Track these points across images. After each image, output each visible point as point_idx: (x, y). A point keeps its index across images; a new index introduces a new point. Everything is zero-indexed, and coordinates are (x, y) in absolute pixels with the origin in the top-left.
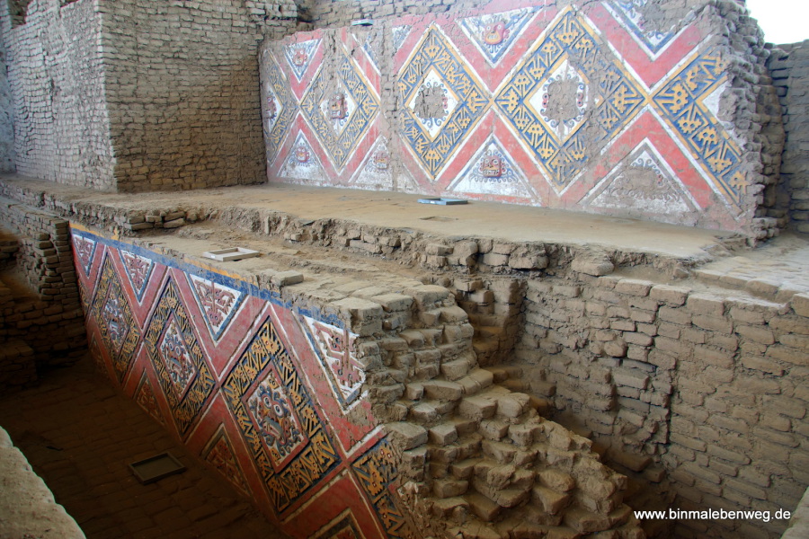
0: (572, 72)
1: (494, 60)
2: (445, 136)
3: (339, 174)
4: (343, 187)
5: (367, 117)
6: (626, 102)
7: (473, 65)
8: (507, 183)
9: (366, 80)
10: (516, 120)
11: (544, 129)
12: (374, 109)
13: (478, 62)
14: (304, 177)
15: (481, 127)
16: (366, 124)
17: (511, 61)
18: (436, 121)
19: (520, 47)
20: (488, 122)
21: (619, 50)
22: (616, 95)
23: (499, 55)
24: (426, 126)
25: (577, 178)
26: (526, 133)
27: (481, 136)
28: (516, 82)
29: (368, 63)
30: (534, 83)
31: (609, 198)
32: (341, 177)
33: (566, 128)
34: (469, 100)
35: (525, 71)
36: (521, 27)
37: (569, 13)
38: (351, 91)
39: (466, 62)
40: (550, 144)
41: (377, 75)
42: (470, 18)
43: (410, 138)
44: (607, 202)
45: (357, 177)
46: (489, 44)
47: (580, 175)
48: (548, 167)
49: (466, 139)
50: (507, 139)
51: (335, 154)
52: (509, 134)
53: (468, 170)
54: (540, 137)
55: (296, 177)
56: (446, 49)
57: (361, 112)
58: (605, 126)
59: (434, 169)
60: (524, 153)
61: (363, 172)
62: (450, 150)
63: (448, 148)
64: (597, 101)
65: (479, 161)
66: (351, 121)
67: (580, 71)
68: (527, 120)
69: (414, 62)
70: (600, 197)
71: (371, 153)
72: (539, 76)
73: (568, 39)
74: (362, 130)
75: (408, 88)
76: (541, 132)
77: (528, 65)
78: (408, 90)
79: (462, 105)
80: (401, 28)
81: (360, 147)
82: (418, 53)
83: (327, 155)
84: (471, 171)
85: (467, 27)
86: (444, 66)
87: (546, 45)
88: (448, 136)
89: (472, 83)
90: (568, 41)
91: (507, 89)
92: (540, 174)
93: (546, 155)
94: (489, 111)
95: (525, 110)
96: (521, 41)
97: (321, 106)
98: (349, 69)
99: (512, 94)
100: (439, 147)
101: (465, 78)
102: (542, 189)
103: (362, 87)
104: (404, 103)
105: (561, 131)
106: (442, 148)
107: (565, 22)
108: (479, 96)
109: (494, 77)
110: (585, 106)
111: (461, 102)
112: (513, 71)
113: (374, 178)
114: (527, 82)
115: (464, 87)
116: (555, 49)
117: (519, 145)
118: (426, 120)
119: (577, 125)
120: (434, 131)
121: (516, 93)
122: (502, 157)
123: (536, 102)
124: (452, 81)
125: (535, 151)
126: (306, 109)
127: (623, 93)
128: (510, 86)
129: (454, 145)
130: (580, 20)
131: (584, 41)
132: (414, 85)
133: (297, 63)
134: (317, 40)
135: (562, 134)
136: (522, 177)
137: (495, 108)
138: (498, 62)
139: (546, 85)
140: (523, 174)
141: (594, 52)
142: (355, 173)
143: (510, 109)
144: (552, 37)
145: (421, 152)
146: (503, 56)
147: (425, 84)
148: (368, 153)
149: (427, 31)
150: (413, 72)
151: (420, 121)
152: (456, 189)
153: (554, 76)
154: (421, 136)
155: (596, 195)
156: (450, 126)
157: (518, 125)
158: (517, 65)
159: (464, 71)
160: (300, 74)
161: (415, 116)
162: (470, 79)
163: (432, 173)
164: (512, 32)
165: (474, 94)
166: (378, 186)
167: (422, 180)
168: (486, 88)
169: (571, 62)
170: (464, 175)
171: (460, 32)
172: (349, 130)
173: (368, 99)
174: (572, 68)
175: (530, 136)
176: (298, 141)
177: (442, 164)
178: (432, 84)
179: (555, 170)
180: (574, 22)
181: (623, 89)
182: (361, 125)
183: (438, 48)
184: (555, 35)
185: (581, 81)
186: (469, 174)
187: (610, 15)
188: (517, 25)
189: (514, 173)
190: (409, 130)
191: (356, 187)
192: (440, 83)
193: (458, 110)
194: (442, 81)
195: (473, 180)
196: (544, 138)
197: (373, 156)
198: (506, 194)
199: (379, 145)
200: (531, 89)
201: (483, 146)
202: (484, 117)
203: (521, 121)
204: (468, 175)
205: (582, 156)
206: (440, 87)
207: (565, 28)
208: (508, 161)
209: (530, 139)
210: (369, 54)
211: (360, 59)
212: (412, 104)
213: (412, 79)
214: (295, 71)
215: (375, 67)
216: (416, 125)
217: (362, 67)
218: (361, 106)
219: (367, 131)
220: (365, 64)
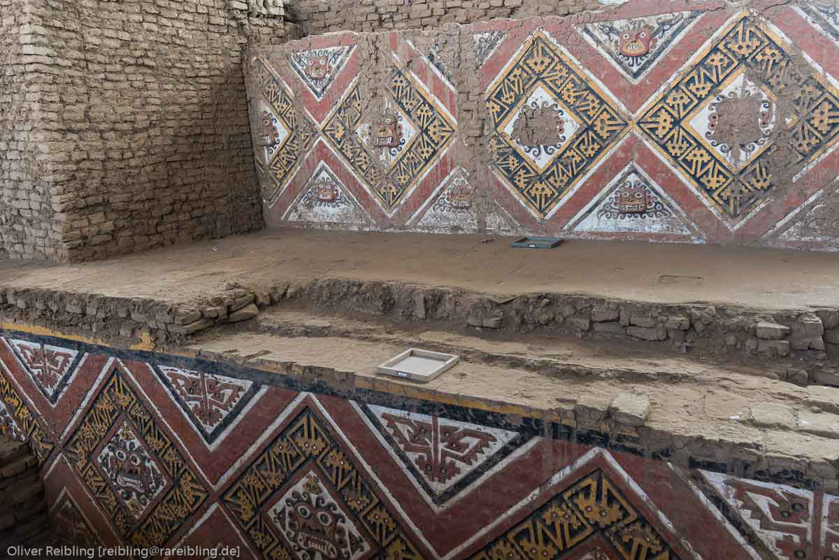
0: (752, 88)
1: (635, 75)
2: (560, 166)
3: (390, 216)
4: (398, 231)
5: (436, 144)
6: (831, 121)
7: (603, 81)
8: (654, 218)
9: (432, 98)
10: (669, 145)
11: (710, 154)
12: (447, 135)
13: (611, 79)
14: (328, 220)
15: (615, 154)
16: (435, 152)
17: (661, 75)
18: (546, 148)
19: (674, 59)
20: (627, 149)
21: (819, 61)
22: (816, 114)
23: (643, 68)
24: (531, 155)
25: (758, 209)
26: (685, 160)
27: (615, 165)
28: (669, 100)
29: (435, 78)
30: (696, 101)
31: (806, 230)
32: (393, 219)
33: (743, 153)
34: (598, 123)
35: (683, 87)
36: (674, 35)
37: (745, 19)
38: (408, 113)
39: (592, 76)
40: (719, 172)
41: (451, 93)
42: (596, 24)
43: (507, 170)
44: (803, 235)
45: (419, 218)
46: (628, 56)
47: (763, 205)
48: (717, 198)
49: (593, 169)
50: (654, 168)
51: (383, 190)
52: (658, 161)
53: (596, 205)
54: (704, 164)
55: (316, 220)
56: (561, 61)
57: (426, 138)
58: (801, 149)
59: (543, 206)
60: (680, 182)
61: (430, 211)
62: (569, 183)
63: (566, 180)
64: (788, 121)
65: (613, 195)
66: (409, 150)
67: (764, 87)
68: (685, 145)
69: (511, 77)
70: (792, 229)
71: (442, 189)
72: (704, 93)
73: (745, 48)
74: (427, 161)
75: (502, 109)
76: (706, 158)
77: (686, 80)
78: (502, 112)
79: (587, 130)
80: (487, 35)
81: (425, 181)
82: (517, 66)
83: (369, 192)
84: (601, 206)
85: (592, 36)
86: (559, 83)
87: (713, 57)
88: (566, 166)
89: (602, 102)
90: (745, 51)
91: (656, 109)
92: (702, 205)
93: (714, 185)
94: (628, 136)
95: (682, 132)
96: (674, 52)
97: (358, 131)
98: (404, 84)
99: (664, 115)
100: (551, 180)
101: (591, 97)
102: (707, 223)
103: (427, 107)
104: (497, 125)
105: (736, 157)
106: (556, 181)
107: (740, 29)
108: (612, 118)
109: (635, 96)
110: (771, 127)
111: (585, 126)
112: (663, 88)
113: (448, 219)
114: (686, 101)
115: (590, 107)
116: (726, 61)
117: (673, 174)
118: (530, 148)
119: (758, 149)
120: (543, 161)
121: (670, 113)
122: (647, 188)
123: (699, 123)
124: (571, 100)
125: (698, 180)
126: (333, 136)
127: (826, 110)
128: (660, 105)
129: (575, 177)
130: (761, 27)
131: (768, 51)
132: (512, 106)
133: (314, 75)
134: (347, 48)
135: (737, 160)
136: (676, 212)
137: (637, 132)
138: (641, 77)
139: (714, 104)
140: (677, 207)
141: (783, 64)
142: (417, 213)
143: (661, 133)
144: (721, 47)
145: (522, 185)
146: (649, 69)
147: (529, 103)
148: (438, 189)
149: (529, 38)
150: (511, 89)
151: (521, 149)
152: (578, 229)
153: (725, 93)
154: (524, 167)
155: (786, 227)
156: (568, 154)
157: (671, 150)
158: (670, 81)
159: (588, 88)
160: (319, 90)
161: (514, 143)
162: (598, 97)
163: (541, 210)
164: (660, 42)
165: (605, 116)
166: (456, 228)
167: (525, 219)
168: (623, 108)
169: (750, 77)
170: (590, 211)
171: (582, 41)
172: (405, 161)
173: (436, 123)
174: (751, 83)
175: (690, 164)
176: (318, 175)
177: (557, 200)
178: (539, 103)
179: (727, 202)
180: (753, 29)
181: (826, 106)
182: (427, 156)
183: (547, 61)
184: (725, 46)
185: (765, 97)
186: (597, 210)
187: (805, 22)
188: (668, 34)
189: (665, 207)
190: (505, 160)
191: (419, 230)
192: (551, 102)
193: (580, 135)
194: (555, 100)
195: (604, 217)
196: (711, 165)
197: (446, 192)
198: (652, 231)
199: (455, 178)
200: (691, 108)
201: (618, 177)
202: (620, 143)
203: (677, 146)
204: (595, 212)
205: (766, 185)
206: (552, 107)
207: (740, 36)
208: (657, 193)
209: (690, 167)
210: (438, 66)
211: (422, 72)
212: (508, 129)
213: (508, 98)
214: (311, 87)
215: (447, 83)
216: (515, 153)
217: (425, 82)
218: (426, 131)
219: (435, 162)
220: (430, 79)
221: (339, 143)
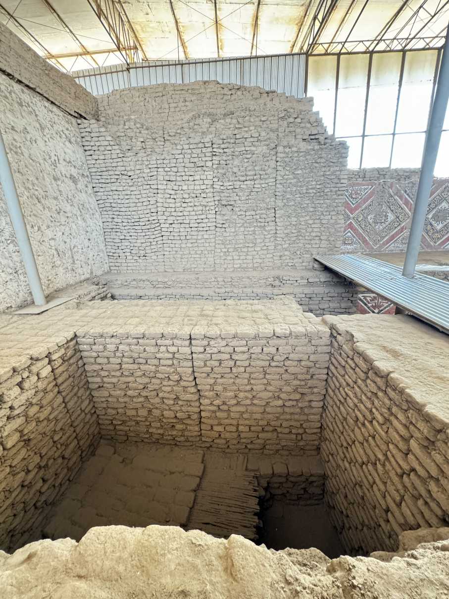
2: (445, 228)
5: (401, 222)
9: (403, 206)
12: (406, 218)
16: (400, 225)
24: (436, 225)
29: (406, 199)
38: (392, 211)
41: (411, 205)
43: (426, 230)
57: (398, 219)
61: (393, 245)
63: (446, 232)
69: (435, 199)
71: (400, 237)
74: (396, 228)
75: (430, 209)
81: (393, 235)
82: (438, 195)
97: (369, 217)
98: (393, 201)
100: (441, 232)
103: (401, 209)
104: (427, 215)
106: (443, 233)
113: (399, 247)
118: (437, 222)
120: (439, 226)
126: (357, 220)
132: (433, 209)
133: (354, 197)
134: (371, 187)
145: (430, 234)
147: (440, 208)
148: (398, 237)
149: (444, 187)
150: (434, 203)
151: (433, 223)
154: (433, 229)
160: (354, 203)
161: (431, 221)
163: (435, 242)
166: (401, 250)
167: (429, 246)
172: (387, 228)
173: (403, 214)
177: (441, 239)
178: (443, 208)
190: (427, 226)
191: (387, 252)
199: (405, 233)
206: (447, 209)
210: (408, 194)
211: (401, 197)
212: (430, 216)
213: (433, 206)
214: (351, 201)
215: (410, 200)
216: (431, 224)
217: (402, 200)
218: (398, 217)
219: (399, 228)
220: (404, 200)
221: (359, 222)
